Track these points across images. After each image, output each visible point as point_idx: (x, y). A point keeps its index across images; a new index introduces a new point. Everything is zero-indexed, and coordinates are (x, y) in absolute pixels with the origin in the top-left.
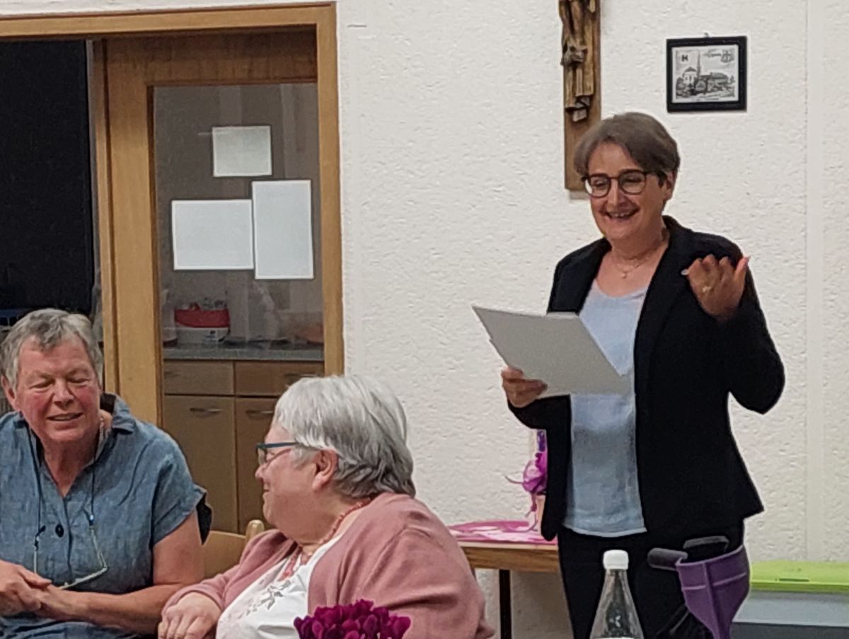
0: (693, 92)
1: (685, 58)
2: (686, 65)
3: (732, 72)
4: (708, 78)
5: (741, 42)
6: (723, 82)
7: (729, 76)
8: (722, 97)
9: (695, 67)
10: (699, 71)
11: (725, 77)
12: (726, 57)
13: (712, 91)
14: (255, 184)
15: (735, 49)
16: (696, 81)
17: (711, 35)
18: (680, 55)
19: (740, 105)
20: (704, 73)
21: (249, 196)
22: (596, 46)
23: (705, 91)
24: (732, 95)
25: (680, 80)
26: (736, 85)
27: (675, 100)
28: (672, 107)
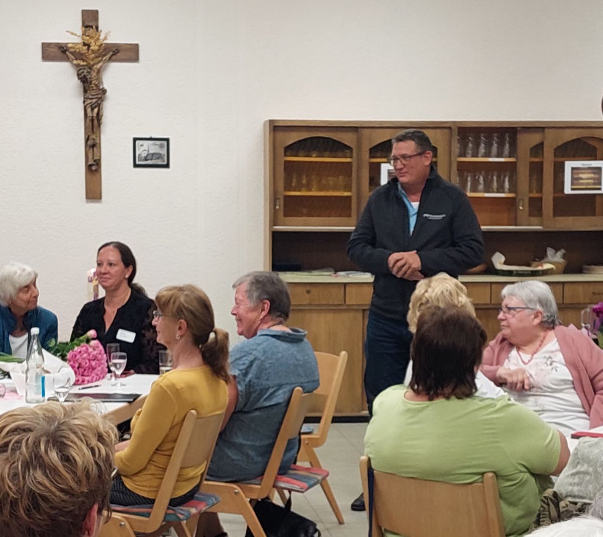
0: (146, 159)
1: (142, 145)
2: (143, 148)
3: (164, 152)
4: (153, 154)
5: (167, 140)
6: (160, 156)
7: (163, 153)
8: (159, 162)
9: (147, 149)
10: (149, 151)
11: (161, 154)
12: (161, 146)
13: (155, 159)
15: (165, 143)
16: (147, 155)
17: (154, 136)
18: (140, 144)
19: (167, 166)
20: (151, 152)
23: (152, 159)
24: (164, 161)
25: (139, 155)
26: (165, 158)
27: (138, 162)
28: (136, 166)
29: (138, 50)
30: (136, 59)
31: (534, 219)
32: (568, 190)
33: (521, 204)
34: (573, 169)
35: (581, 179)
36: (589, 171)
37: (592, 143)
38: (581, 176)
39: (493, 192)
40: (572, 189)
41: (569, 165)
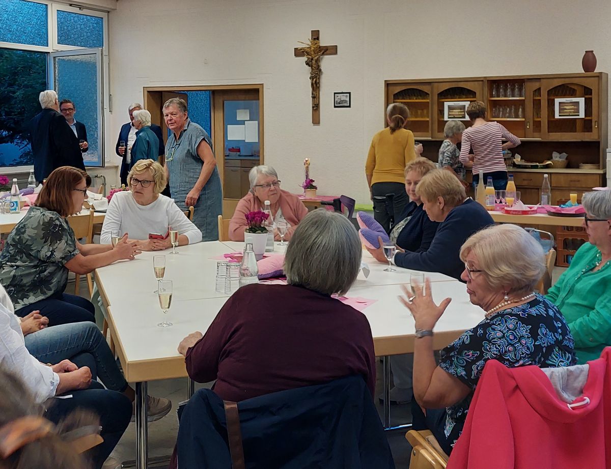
0: (340, 104)
3: (348, 99)
4: (343, 101)
5: (350, 93)
6: (346, 101)
8: (346, 105)
12: (347, 96)
13: (344, 103)
14: (246, 122)
15: (348, 94)
16: (341, 101)
17: (344, 92)
19: (349, 106)
20: (342, 99)
21: (244, 124)
22: (319, 94)
23: (342, 103)
24: (348, 104)
26: (348, 102)
27: (336, 105)
28: (335, 107)
29: (337, 49)
30: (336, 53)
31: (536, 134)
32: (557, 116)
33: (528, 124)
34: (560, 103)
35: (566, 109)
36: (571, 104)
37: (573, 87)
38: (565, 107)
39: (512, 118)
40: (560, 116)
41: (557, 101)
